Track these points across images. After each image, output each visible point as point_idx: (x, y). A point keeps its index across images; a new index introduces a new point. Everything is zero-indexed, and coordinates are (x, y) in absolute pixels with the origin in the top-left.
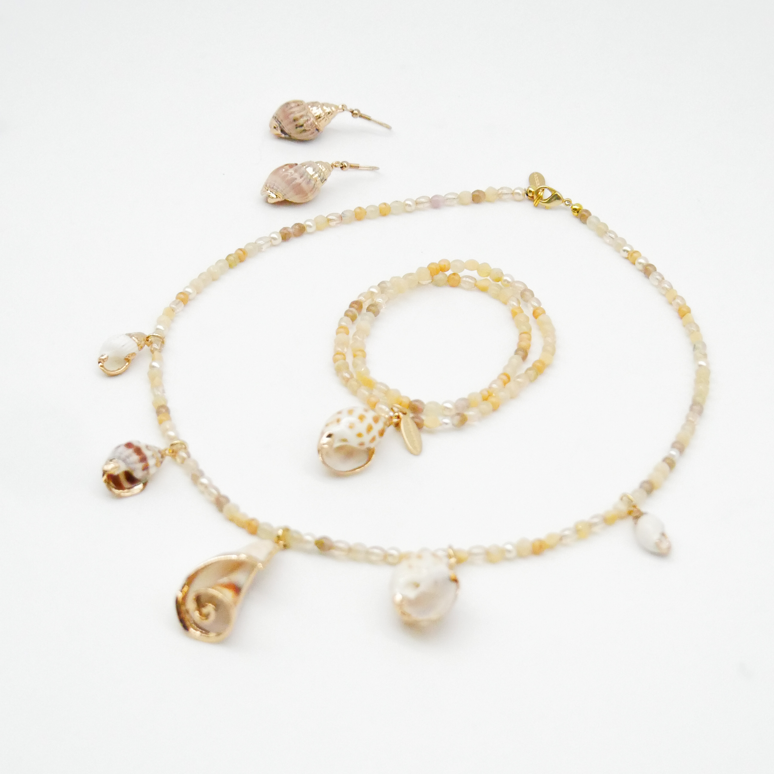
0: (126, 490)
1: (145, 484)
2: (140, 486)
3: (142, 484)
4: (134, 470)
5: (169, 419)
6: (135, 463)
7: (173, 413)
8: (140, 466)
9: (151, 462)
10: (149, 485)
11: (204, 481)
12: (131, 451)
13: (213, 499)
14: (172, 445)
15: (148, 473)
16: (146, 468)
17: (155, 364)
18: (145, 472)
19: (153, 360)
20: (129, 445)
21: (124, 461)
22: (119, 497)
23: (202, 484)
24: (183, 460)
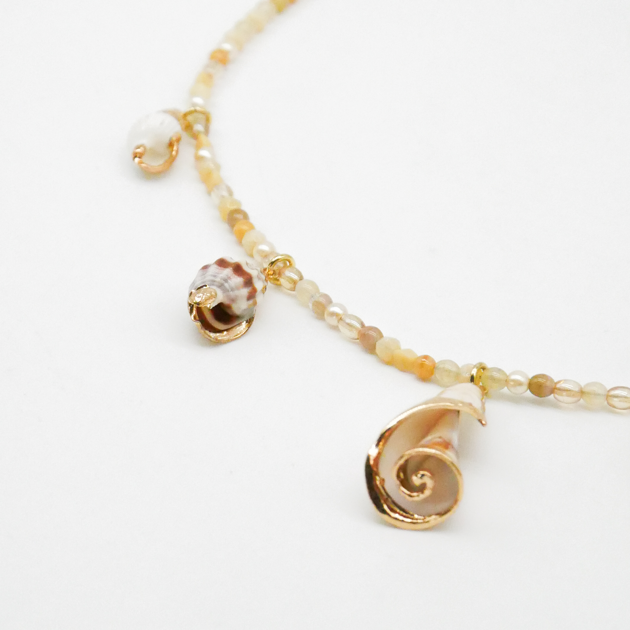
0: (225, 333)
1: (250, 321)
2: (244, 324)
3: (245, 322)
4: (233, 300)
5: (252, 227)
6: (238, 288)
7: (253, 219)
8: (245, 292)
9: (258, 285)
10: (254, 323)
11: (334, 309)
12: (228, 272)
13: (355, 334)
14: (272, 263)
15: (255, 304)
16: (252, 296)
17: (204, 153)
18: (251, 302)
19: (198, 147)
20: (222, 263)
21: (221, 286)
22: (218, 343)
23: (333, 314)
24: (295, 282)
